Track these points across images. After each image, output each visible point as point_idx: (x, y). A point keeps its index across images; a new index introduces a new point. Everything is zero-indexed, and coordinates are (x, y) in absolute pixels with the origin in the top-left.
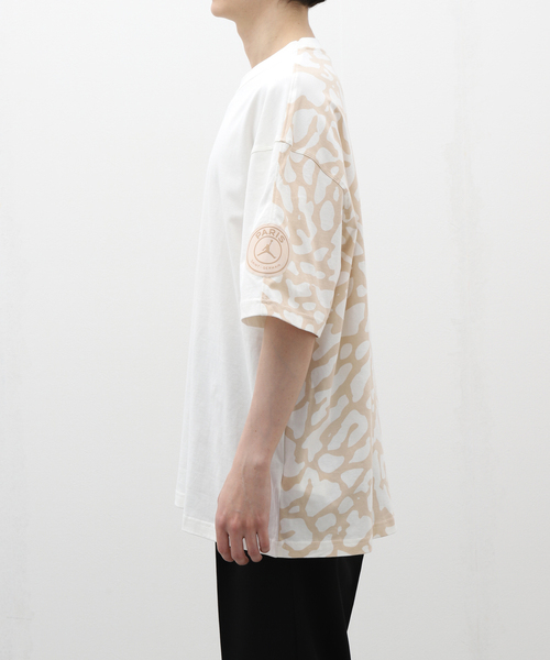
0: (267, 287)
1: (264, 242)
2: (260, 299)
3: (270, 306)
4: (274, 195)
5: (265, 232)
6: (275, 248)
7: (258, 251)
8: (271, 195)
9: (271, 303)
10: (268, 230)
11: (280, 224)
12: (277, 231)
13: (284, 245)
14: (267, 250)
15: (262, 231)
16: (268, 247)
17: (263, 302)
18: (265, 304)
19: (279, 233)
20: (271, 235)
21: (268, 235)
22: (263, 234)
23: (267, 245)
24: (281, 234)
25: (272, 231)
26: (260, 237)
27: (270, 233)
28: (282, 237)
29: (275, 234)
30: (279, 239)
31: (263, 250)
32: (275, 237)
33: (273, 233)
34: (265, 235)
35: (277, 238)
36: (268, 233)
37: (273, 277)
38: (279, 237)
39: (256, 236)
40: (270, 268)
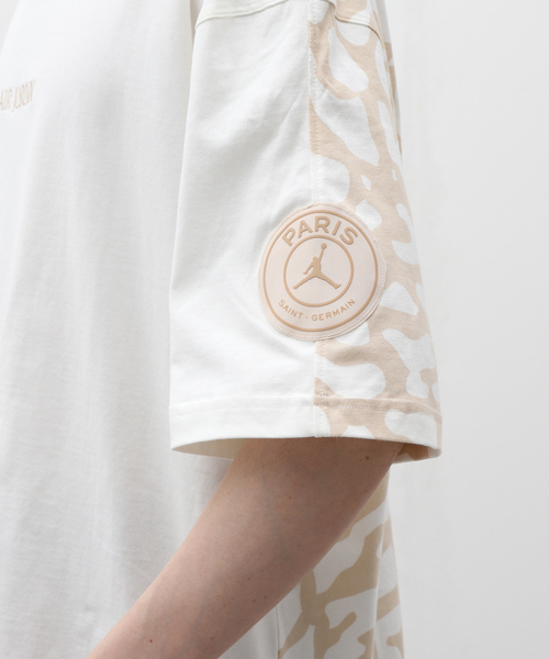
0: (326, 364)
1: (306, 253)
2: (310, 396)
3: (336, 413)
4: (313, 133)
5: (304, 228)
6: (334, 262)
7: (295, 276)
8: (305, 134)
9: (338, 403)
10: (310, 221)
11: (338, 198)
12: (334, 220)
13: (359, 249)
14: (316, 271)
15: (296, 226)
16: (316, 264)
17: (318, 403)
18: (325, 407)
19: (339, 223)
20: (321, 232)
21: (314, 233)
22: (302, 232)
23: (315, 259)
24: (345, 224)
25: (322, 222)
26: (295, 241)
27: (318, 227)
28: (348, 230)
29: (331, 228)
30: (342, 237)
31: (306, 273)
32: (330, 235)
33: (325, 227)
34: (306, 234)
35: (337, 238)
36: (313, 230)
37: (339, 335)
38: (341, 231)
39: (284, 238)
40: (328, 315)
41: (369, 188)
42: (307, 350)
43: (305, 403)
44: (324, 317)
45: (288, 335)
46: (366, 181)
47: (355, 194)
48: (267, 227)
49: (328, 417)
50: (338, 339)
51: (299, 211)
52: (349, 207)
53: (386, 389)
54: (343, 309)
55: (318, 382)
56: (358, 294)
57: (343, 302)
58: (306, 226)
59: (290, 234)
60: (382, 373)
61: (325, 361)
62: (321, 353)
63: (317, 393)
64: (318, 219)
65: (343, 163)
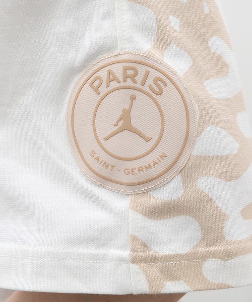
5: (112, 78)
10: (118, 70)
13: (169, 99)
14: (125, 124)
16: (126, 116)
17: (135, 260)
18: (143, 264)
19: (147, 74)
20: (129, 83)
21: (122, 84)
22: (109, 81)
23: (124, 111)
24: (154, 74)
25: (130, 72)
26: (103, 90)
27: (126, 77)
28: (157, 80)
29: (139, 78)
30: (151, 87)
31: (116, 125)
32: (138, 85)
33: (133, 78)
34: (114, 85)
35: (146, 88)
36: (121, 80)
37: (153, 189)
38: (150, 81)
39: (92, 85)
40: (141, 169)
41: (177, 29)
42: (121, 203)
43: (122, 260)
44: (136, 171)
45: (101, 186)
46: (174, 22)
47: (162, 39)
48: (72, 71)
49: (146, 275)
50: (151, 193)
51: (105, 58)
52: (157, 54)
53: (203, 239)
54: (155, 163)
55: (134, 239)
56: (170, 146)
57: (154, 156)
58: (114, 75)
59: (97, 81)
60: (197, 224)
61: (140, 217)
62: (135, 208)
63: (134, 250)
64: (126, 69)
65: (149, 7)
